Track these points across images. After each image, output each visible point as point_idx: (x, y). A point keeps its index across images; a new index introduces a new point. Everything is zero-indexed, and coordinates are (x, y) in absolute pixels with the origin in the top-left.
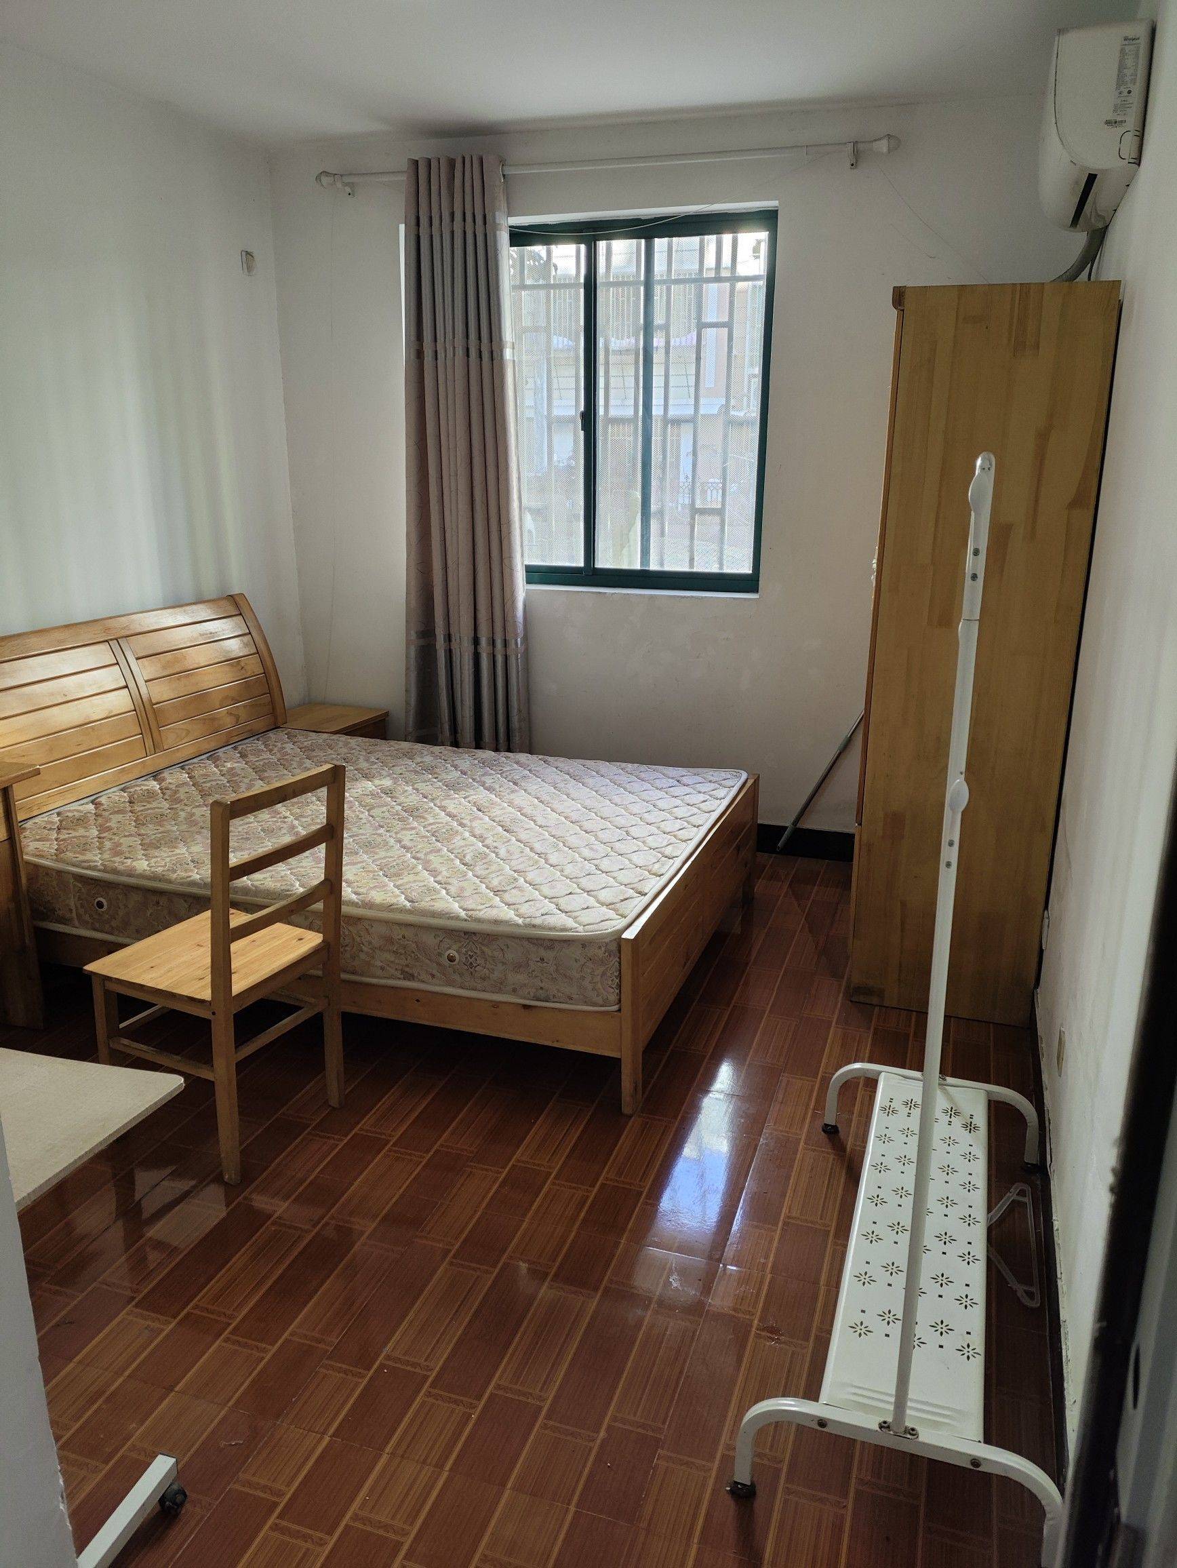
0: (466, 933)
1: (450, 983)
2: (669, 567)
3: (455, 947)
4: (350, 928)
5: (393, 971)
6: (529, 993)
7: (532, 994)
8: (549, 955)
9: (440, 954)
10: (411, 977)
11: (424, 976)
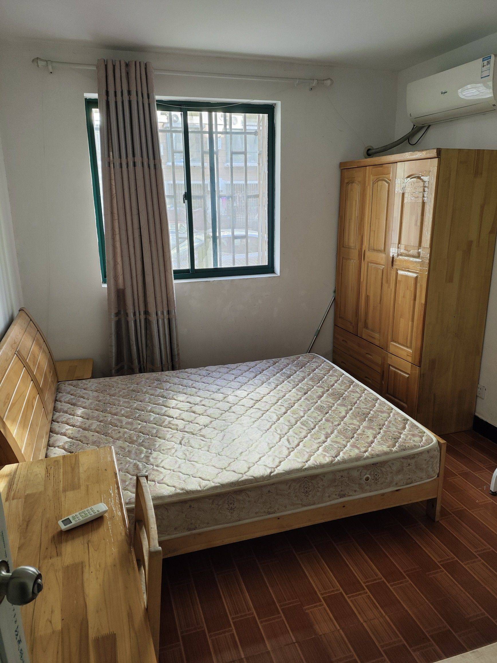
0: (373, 464)
1: (365, 491)
2: (224, 266)
3: (368, 472)
4: (312, 481)
5: (334, 496)
6: (403, 483)
7: (405, 483)
8: (413, 461)
9: (361, 479)
10: (344, 496)
11: (351, 493)
